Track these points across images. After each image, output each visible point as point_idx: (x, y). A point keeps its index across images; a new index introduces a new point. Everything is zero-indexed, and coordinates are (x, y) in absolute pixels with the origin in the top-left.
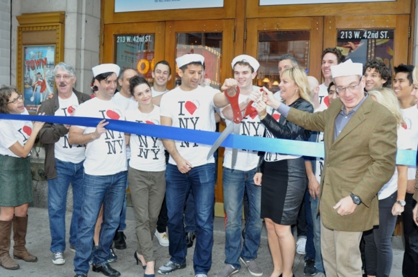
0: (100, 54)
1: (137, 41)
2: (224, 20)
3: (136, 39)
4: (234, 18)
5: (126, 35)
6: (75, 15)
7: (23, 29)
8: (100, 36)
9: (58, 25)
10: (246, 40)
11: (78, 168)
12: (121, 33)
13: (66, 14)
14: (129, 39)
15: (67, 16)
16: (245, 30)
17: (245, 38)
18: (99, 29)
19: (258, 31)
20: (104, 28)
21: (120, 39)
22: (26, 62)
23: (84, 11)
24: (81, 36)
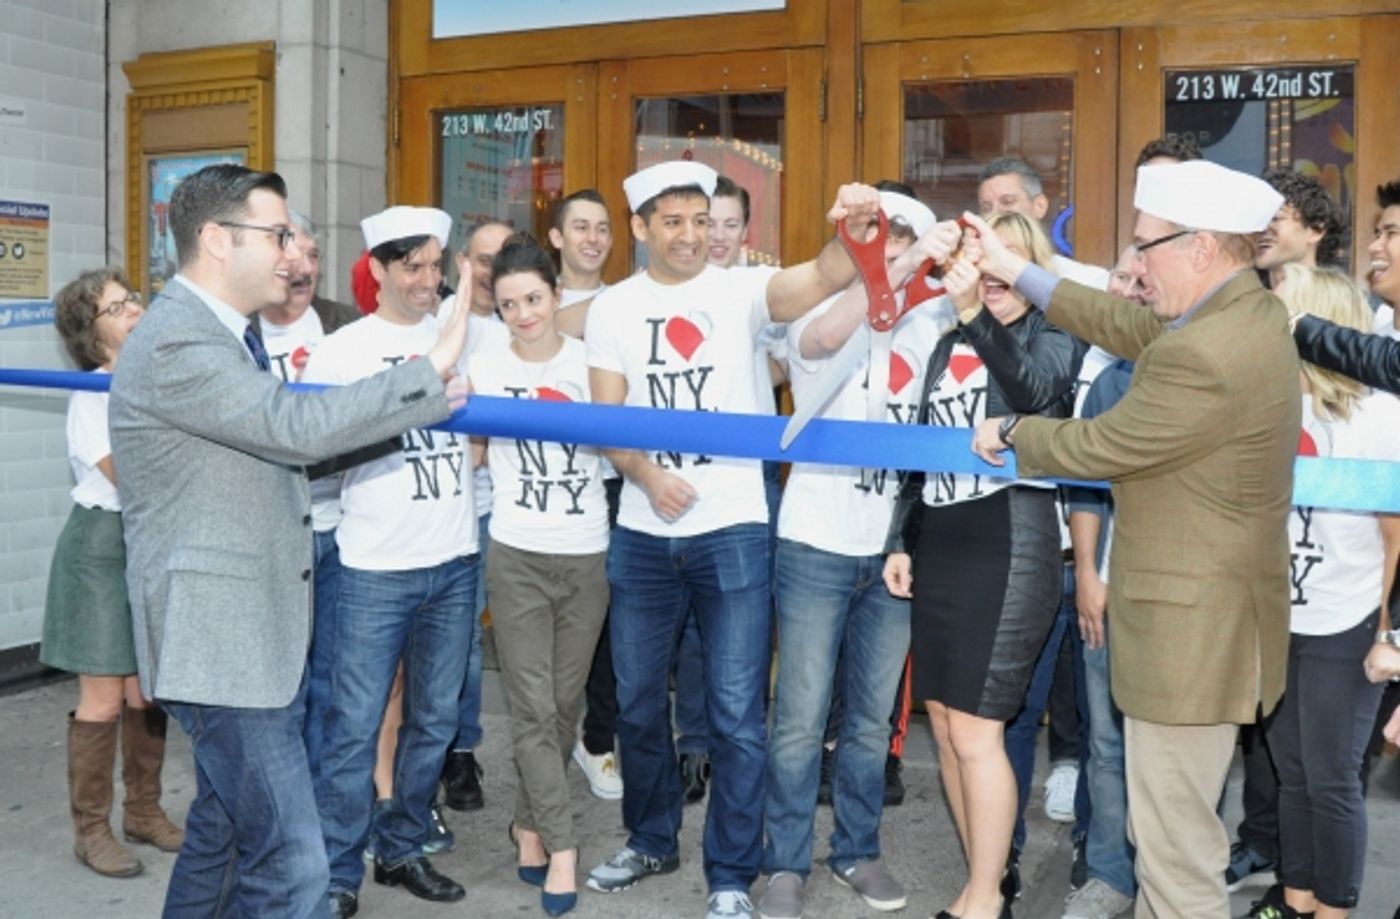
0: (387, 175)
1: (506, 130)
2: (788, 51)
3: (505, 122)
4: (823, 43)
5: (472, 110)
6: (307, 53)
7: (146, 104)
8: (388, 118)
9: (255, 87)
10: (863, 113)
11: (326, 546)
12: (455, 103)
13: (278, 50)
14: (479, 123)
15: (280, 56)
16: (860, 81)
17: (860, 109)
18: (384, 92)
19: (902, 83)
20: (401, 90)
21: (452, 123)
22: (153, 209)
23: (335, 38)
24: (326, 118)
